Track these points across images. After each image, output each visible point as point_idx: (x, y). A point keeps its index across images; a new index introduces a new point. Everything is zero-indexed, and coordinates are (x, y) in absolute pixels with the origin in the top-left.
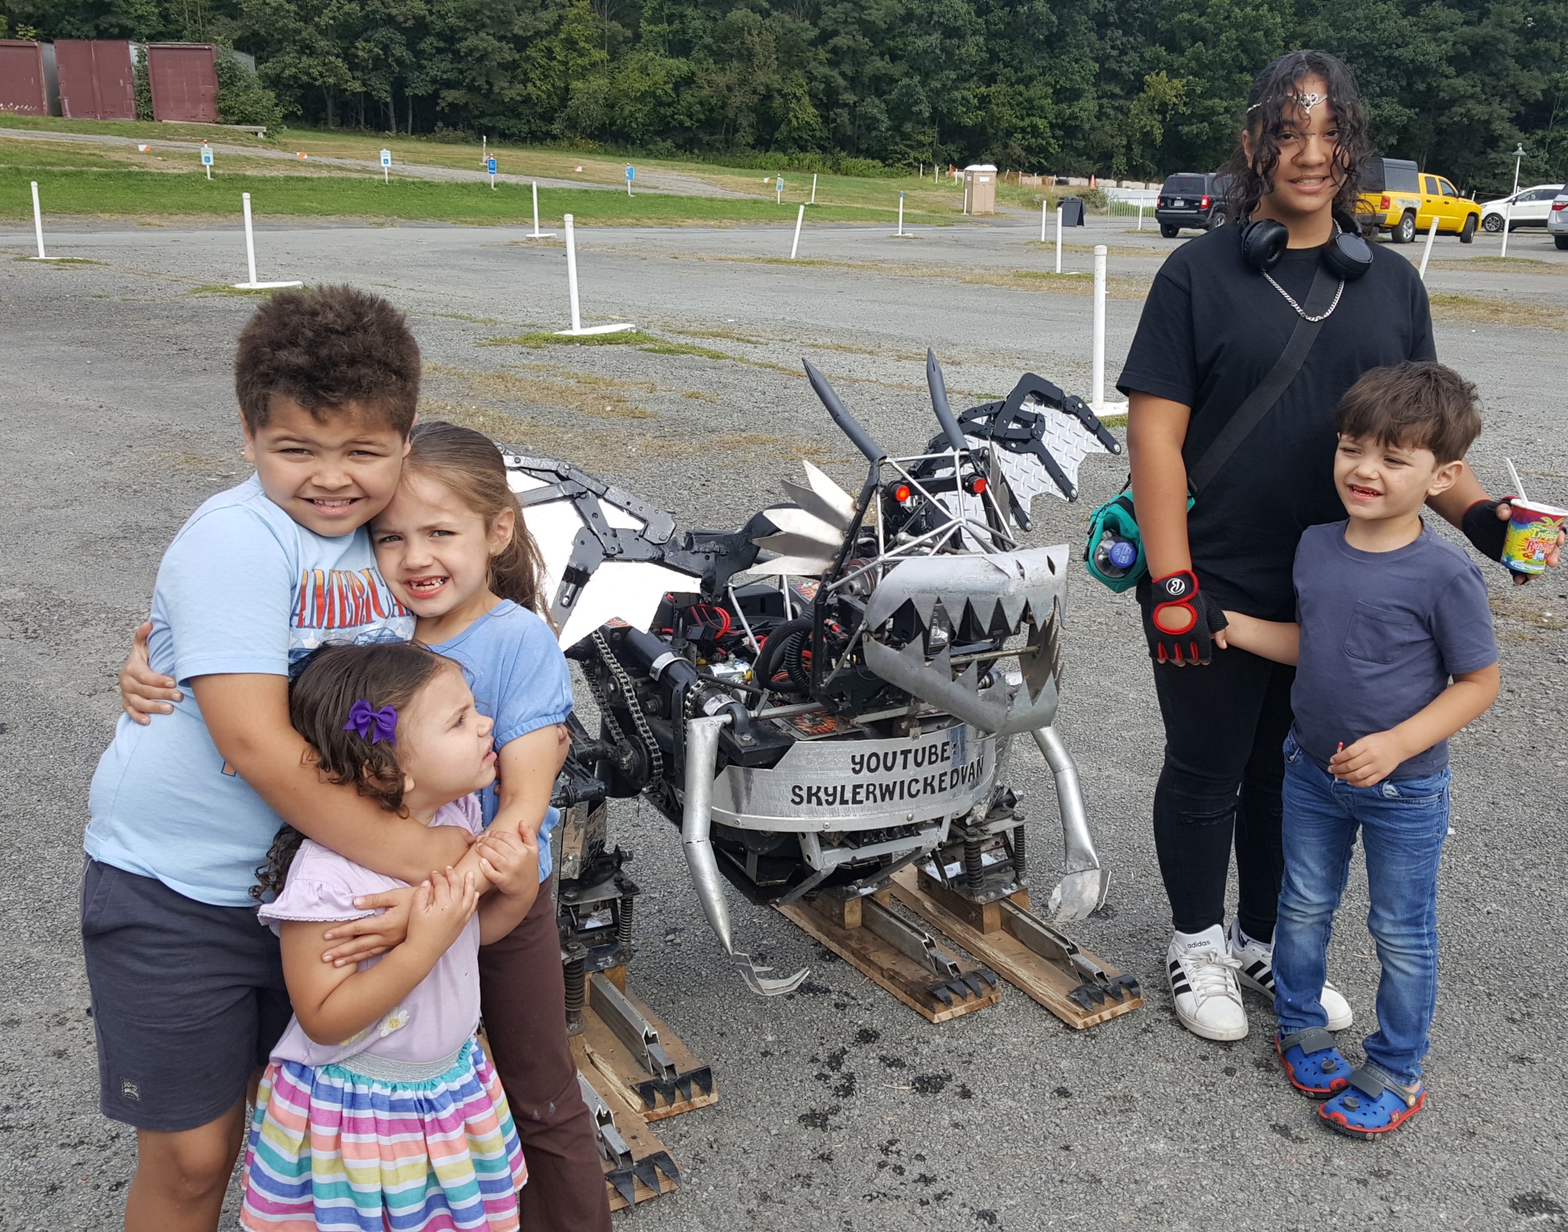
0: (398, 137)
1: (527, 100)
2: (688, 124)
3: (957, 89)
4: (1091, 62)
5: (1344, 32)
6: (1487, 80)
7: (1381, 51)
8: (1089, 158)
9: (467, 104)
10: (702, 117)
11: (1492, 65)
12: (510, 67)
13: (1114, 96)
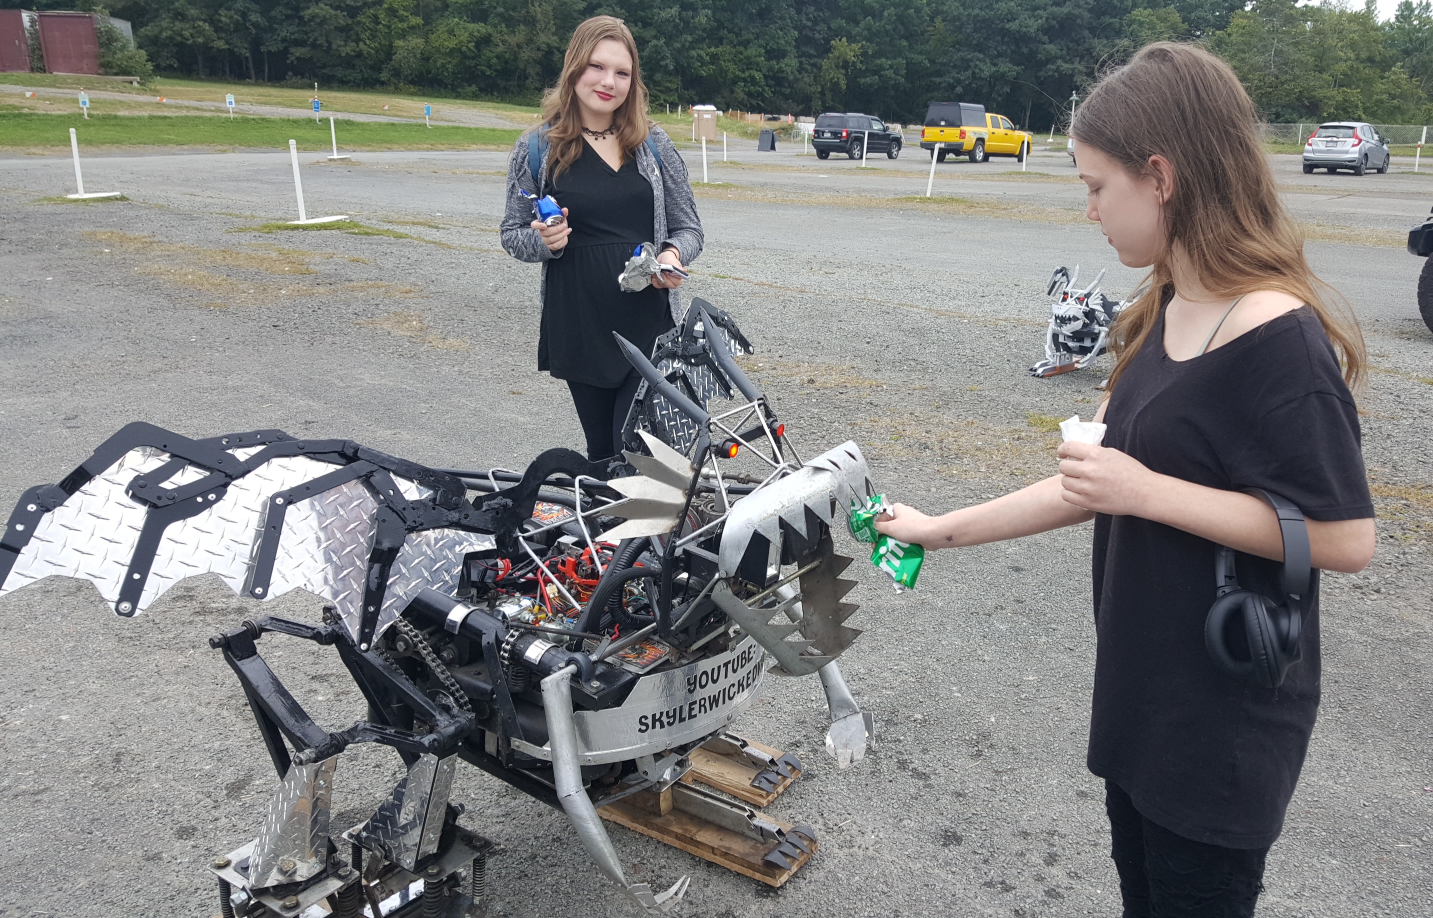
0: (256, 84)
1: (359, 55)
2: (488, 73)
3: (694, 49)
4: (792, 30)
5: (970, 10)
6: (1071, 45)
7: (997, 24)
8: (794, 101)
9: (311, 58)
10: (499, 68)
11: (1073, 34)
12: (344, 30)
13: (810, 56)
